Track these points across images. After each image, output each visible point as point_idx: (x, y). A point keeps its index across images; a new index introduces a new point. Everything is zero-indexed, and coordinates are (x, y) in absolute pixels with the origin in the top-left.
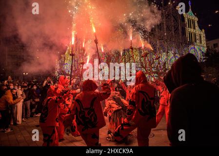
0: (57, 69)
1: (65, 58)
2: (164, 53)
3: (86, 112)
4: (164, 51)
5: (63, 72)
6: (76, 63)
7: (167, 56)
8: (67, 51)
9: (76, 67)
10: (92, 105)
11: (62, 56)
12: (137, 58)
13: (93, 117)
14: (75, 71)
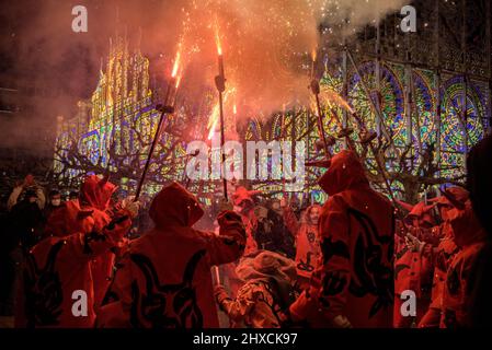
0: (60, 148)
1: (89, 111)
2: (429, 114)
3: (170, 298)
4: (428, 107)
5: (81, 158)
6: (127, 130)
7: (438, 121)
8: (98, 89)
9: (127, 145)
10: (188, 276)
11: (79, 104)
12: (332, 125)
13: (189, 319)
14: (125, 157)
